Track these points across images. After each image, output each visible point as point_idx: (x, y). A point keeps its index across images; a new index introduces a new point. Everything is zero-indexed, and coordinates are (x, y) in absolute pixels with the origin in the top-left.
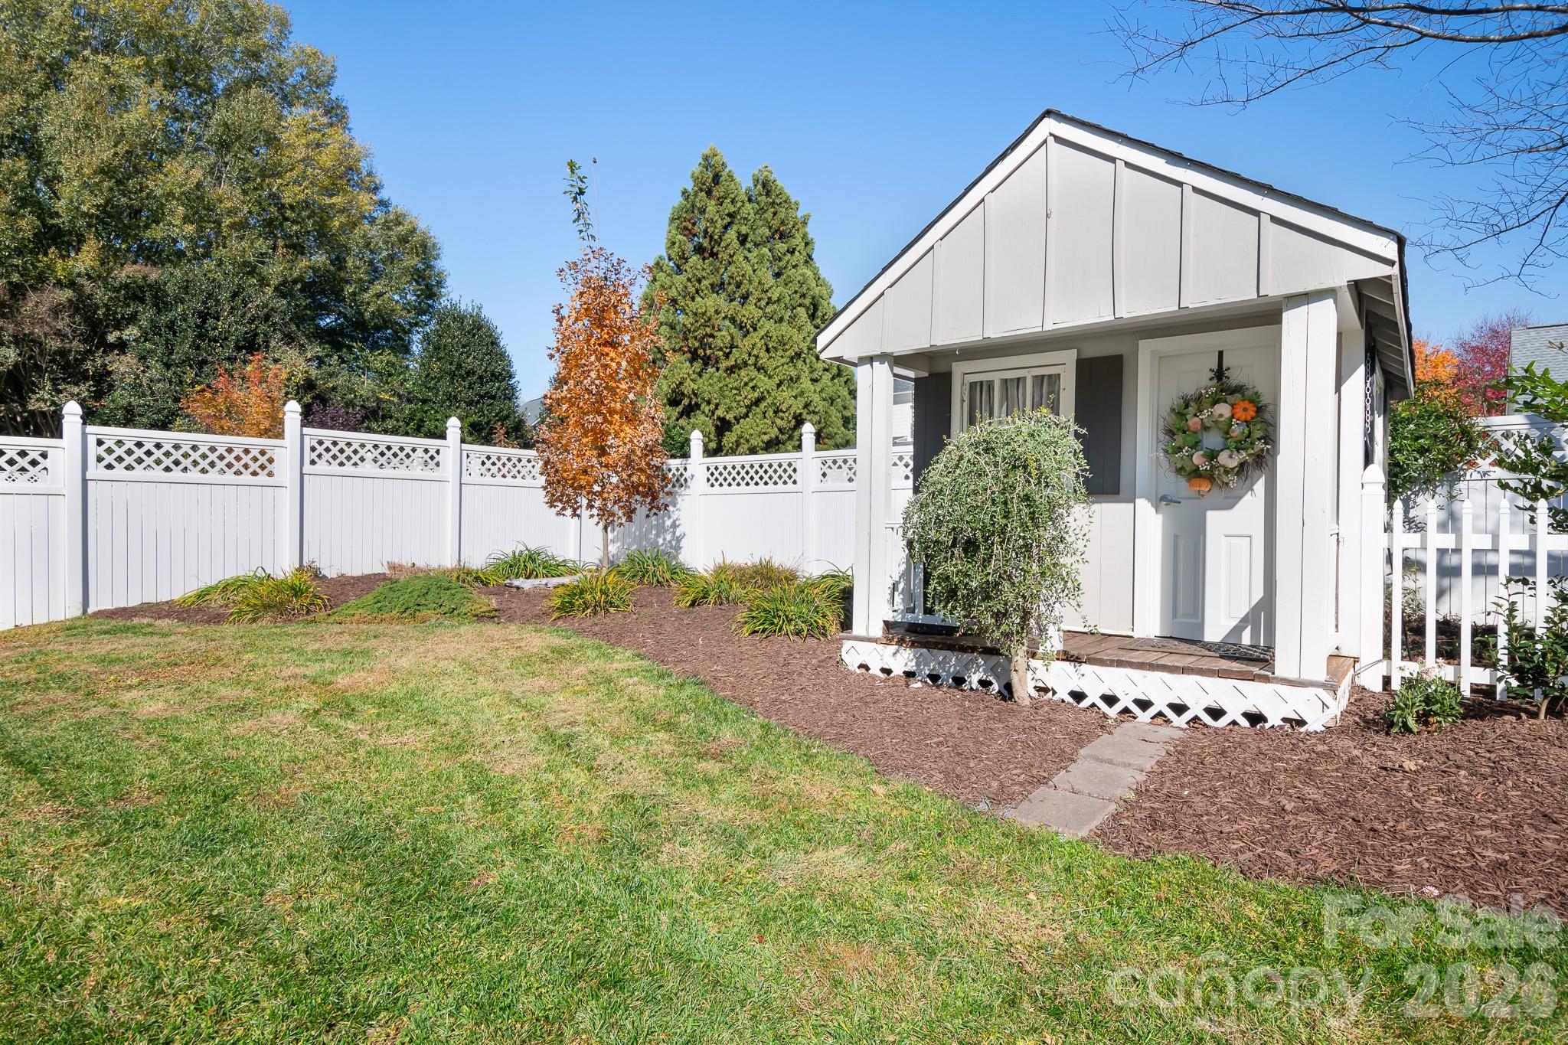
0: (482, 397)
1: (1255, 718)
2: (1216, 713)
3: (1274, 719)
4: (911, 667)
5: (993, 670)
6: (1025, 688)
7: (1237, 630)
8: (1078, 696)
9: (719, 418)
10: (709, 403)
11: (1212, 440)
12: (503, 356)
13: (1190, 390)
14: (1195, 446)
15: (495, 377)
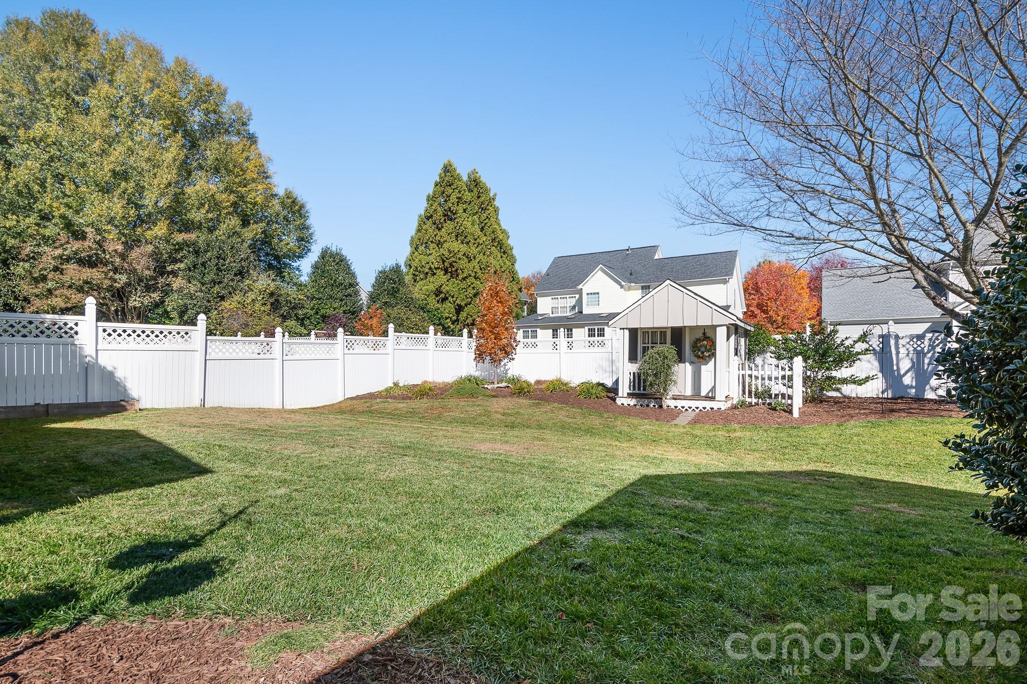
0: (346, 296)
1: (712, 409)
2: (704, 408)
3: (715, 409)
4: (635, 403)
5: (656, 403)
6: (665, 407)
7: (708, 393)
8: (676, 407)
9: (458, 305)
10: (453, 297)
11: (703, 349)
12: (353, 275)
13: (698, 337)
14: (699, 350)
15: (351, 285)
